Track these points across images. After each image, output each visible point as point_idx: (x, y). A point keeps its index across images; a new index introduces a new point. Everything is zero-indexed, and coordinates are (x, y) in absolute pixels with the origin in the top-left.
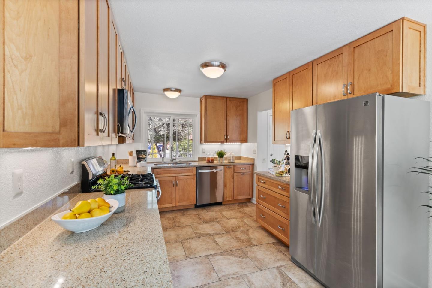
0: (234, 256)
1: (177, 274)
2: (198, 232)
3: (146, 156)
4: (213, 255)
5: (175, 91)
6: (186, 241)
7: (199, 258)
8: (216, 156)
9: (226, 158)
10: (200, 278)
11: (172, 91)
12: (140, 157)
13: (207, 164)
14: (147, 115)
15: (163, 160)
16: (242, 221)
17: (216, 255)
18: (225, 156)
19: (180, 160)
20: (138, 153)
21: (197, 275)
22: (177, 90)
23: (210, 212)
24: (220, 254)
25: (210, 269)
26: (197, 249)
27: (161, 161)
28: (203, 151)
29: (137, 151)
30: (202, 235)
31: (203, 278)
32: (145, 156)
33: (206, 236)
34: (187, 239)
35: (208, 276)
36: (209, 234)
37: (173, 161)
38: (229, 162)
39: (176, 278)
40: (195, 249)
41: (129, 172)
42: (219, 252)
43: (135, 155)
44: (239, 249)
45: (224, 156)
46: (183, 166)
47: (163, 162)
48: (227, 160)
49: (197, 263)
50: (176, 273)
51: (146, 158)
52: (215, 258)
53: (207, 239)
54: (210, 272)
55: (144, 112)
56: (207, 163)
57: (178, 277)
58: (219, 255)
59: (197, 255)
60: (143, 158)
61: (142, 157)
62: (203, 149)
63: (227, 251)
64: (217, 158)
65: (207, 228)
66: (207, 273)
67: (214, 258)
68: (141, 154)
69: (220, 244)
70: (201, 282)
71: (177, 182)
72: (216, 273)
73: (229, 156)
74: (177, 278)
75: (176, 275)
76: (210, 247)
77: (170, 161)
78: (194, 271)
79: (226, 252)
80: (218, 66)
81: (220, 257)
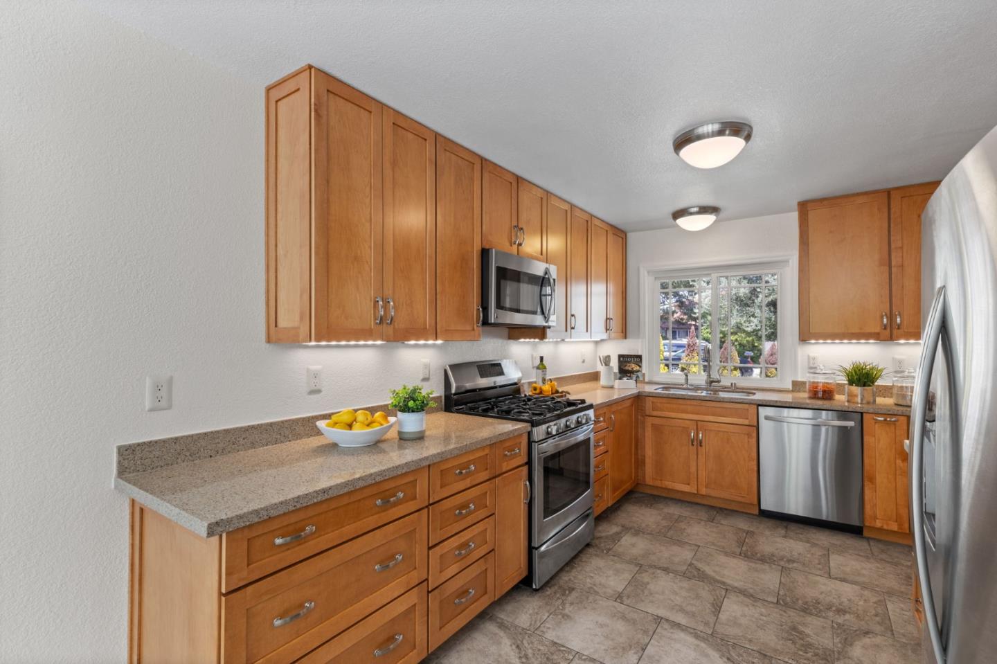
0: (728, 659)
1: (570, 612)
2: (699, 565)
3: (640, 367)
4: (677, 625)
5: (699, 213)
6: (651, 571)
7: (640, 612)
8: (843, 380)
9: (887, 391)
10: (598, 643)
11: (691, 214)
12: (627, 368)
13: (808, 401)
14: (656, 278)
15: (687, 380)
16: (882, 603)
17: (683, 630)
18: (879, 383)
19: (732, 384)
20: (621, 359)
21: (600, 634)
22: (704, 210)
23: (792, 541)
24: (696, 633)
25: (637, 642)
26: (657, 596)
27: (683, 381)
28: (809, 362)
29: (620, 356)
30: (703, 577)
31: (603, 648)
32: (638, 368)
33: (711, 583)
34: (659, 568)
35: (617, 650)
36: (724, 583)
37: (713, 384)
38: (900, 403)
39: (560, 616)
40: (651, 594)
41: (569, 394)
42: (701, 627)
43: (614, 363)
44: (765, 655)
45: (876, 384)
46: (737, 399)
47: (687, 383)
48: (891, 397)
49: (624, 617)
50: (571, 609)
51: (639, 371)
52: (672, 633)
53: (703, 589)
54: (629, 647)
55: (648, 272)
56: (810, 398)
57: (566, 617)
58: (691, 633)
59: (641, 606)
60: (632, 372)
61: (630, 369)
62: (809, 356)
63: (722, 640)
64: (844, 384)
65: (734, 571)
66: (622, 645)
67: (672, 631)
68: (629, 362)
69: (723, 616)
70: (592, 650)
71: (701, 435)
72: (638, 658)
73: (899, 385)
74: (563, 617)
75: (567, 611)
76: (689, 608)
77: (704, 383)
78: (602, 626)
79: (718, 640)
80: (720, 133)
81: (690, 639)
